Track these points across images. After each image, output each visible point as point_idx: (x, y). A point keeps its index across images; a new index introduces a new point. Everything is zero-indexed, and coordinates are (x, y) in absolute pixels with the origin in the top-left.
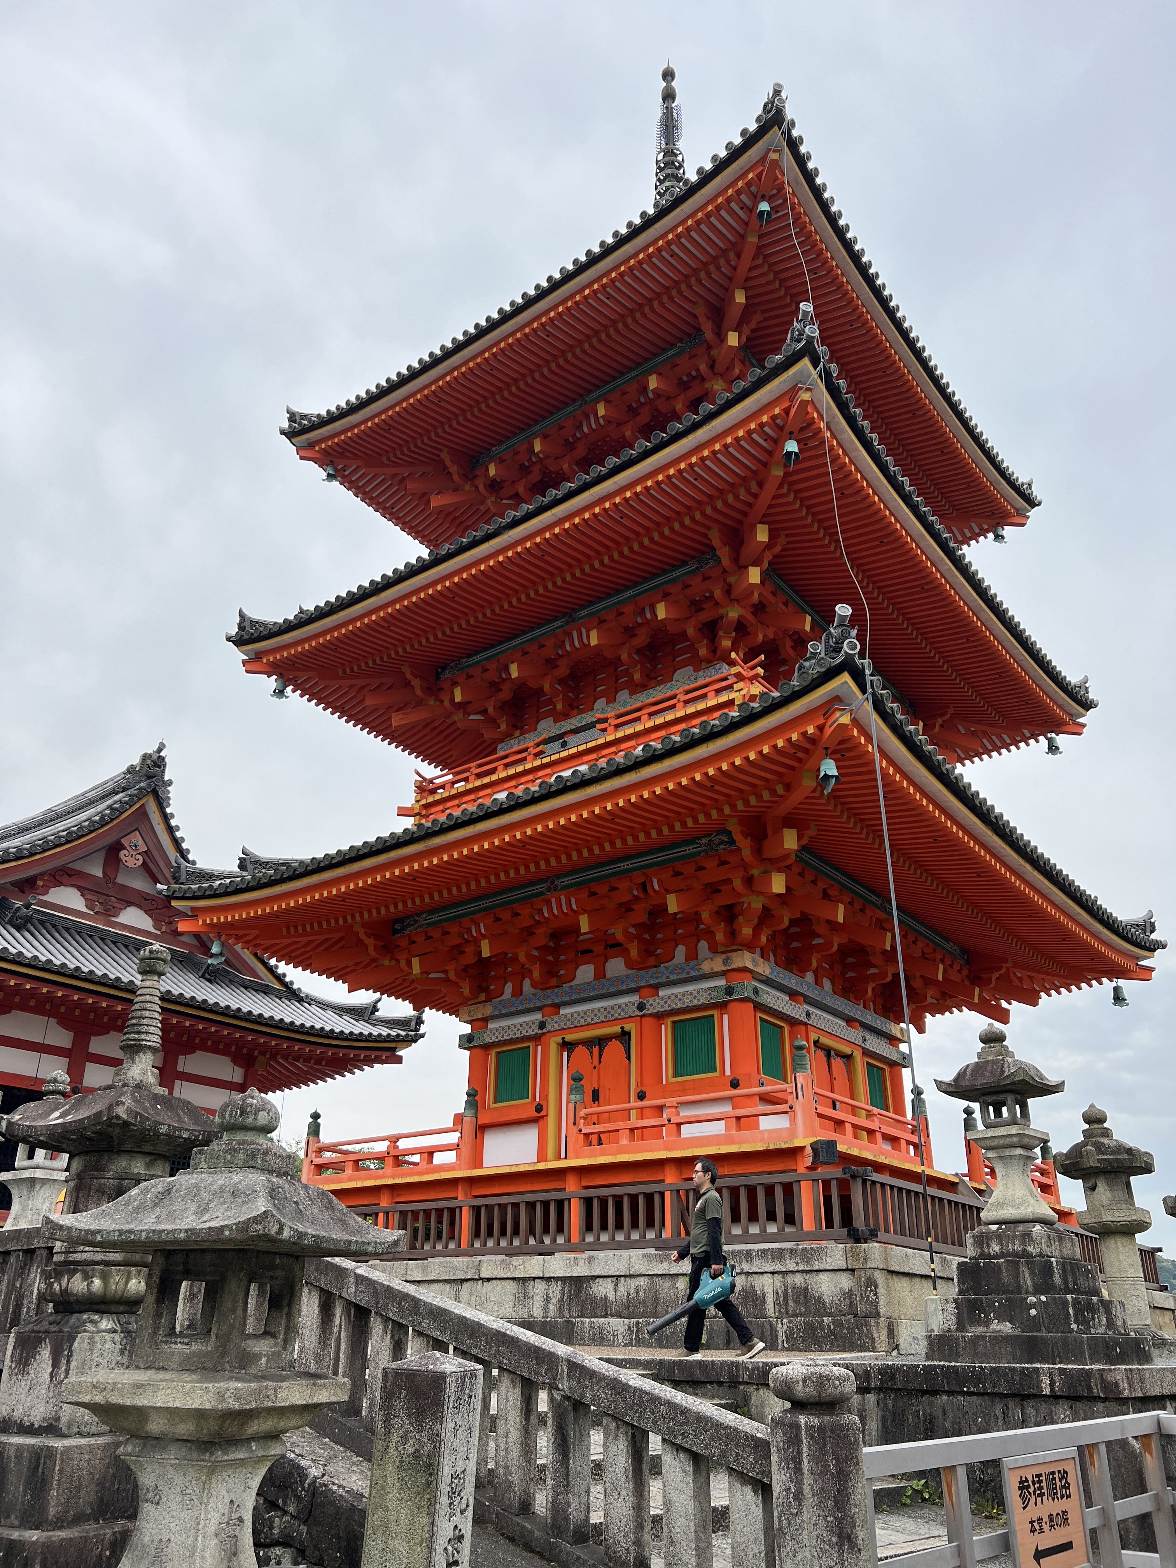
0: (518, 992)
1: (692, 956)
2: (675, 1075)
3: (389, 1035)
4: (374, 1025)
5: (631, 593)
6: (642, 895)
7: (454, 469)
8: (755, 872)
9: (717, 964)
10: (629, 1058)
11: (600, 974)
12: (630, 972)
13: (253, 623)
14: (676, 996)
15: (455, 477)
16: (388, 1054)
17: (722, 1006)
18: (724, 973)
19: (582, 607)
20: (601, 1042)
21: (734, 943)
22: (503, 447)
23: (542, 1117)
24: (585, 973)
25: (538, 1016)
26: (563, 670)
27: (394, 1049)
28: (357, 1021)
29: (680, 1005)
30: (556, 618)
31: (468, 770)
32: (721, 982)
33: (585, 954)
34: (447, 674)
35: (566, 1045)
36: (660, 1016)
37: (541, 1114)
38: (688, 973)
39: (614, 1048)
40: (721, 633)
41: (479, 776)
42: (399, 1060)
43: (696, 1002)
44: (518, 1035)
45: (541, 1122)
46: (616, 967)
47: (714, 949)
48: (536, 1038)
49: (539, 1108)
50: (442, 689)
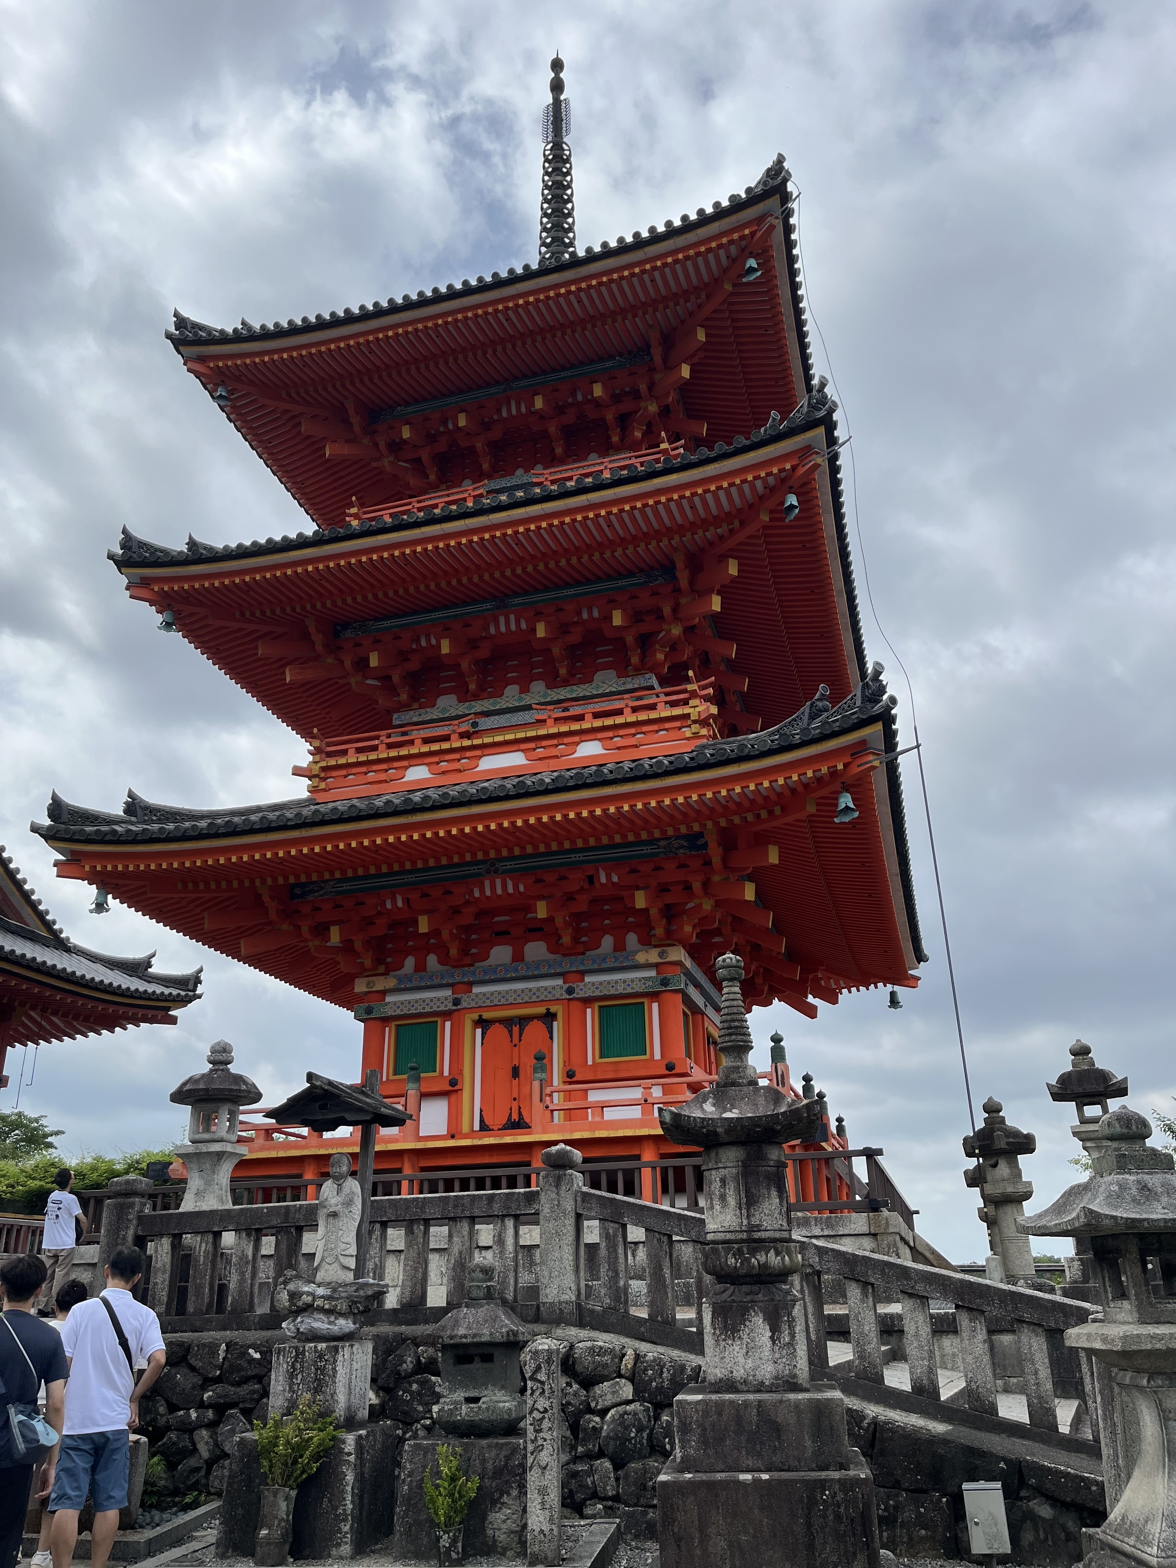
0: (421, 967)
1: (620, 946)
2: (601, 1057)
3: (162, 993)
4: (149, 982)
5: (572, 591)
6: (586, 886)
7: (355, 420)
8: (716, 878)
9: (653, 956)
10: (551, 1038)
11: (518, 957)
12: (552, 957)
13: (142, 545)
14: (609, 983)
15: (357, 428)
16: (160, 1014)
17: (654, 996)
18: (657, 966)
19: (516, 594)
20: (523, 1021)
21: (670, 939)
22: (410, 409)
23: (457, 1091)
24: (501, 954)
25: (448, 993)
26: (484, 652)
27: (169, 1009)
28: (131, 976)
29: (613, 992)
30: (484, 600)
31: (377, 738)
32: (652, 973)
33: (502, 935)
34: (348, 634)
35: (482, 1023)
36: (587, 1001)
37: (455, 1088)
38: (622, 962)
39: (535, 1029)
40: (657, 646)
41: (390, 746)
42: (173, 1021)
43: (629, 990)
44: (428, 1009)
45: (454, 1097)
46: (536, 950)
47: (646, 942)
48: (446, 1015)
49: (453, 1082)
50: (342, 648)
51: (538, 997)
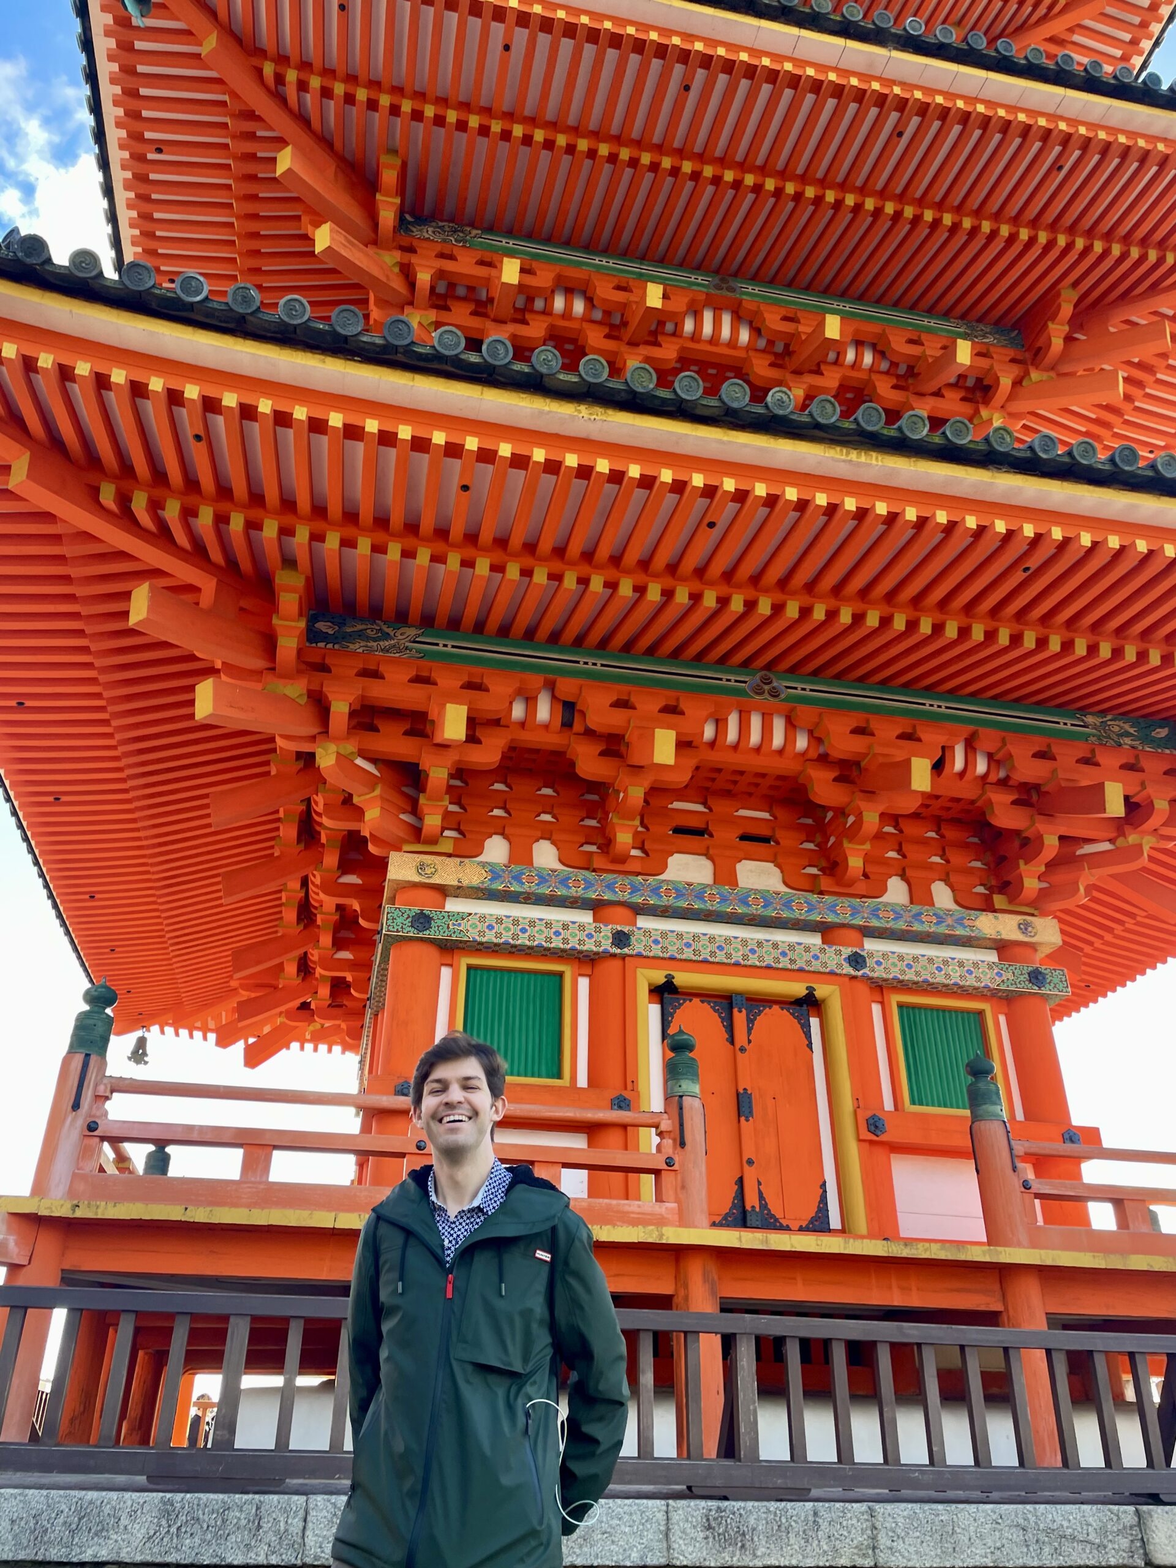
51: (793, 961)
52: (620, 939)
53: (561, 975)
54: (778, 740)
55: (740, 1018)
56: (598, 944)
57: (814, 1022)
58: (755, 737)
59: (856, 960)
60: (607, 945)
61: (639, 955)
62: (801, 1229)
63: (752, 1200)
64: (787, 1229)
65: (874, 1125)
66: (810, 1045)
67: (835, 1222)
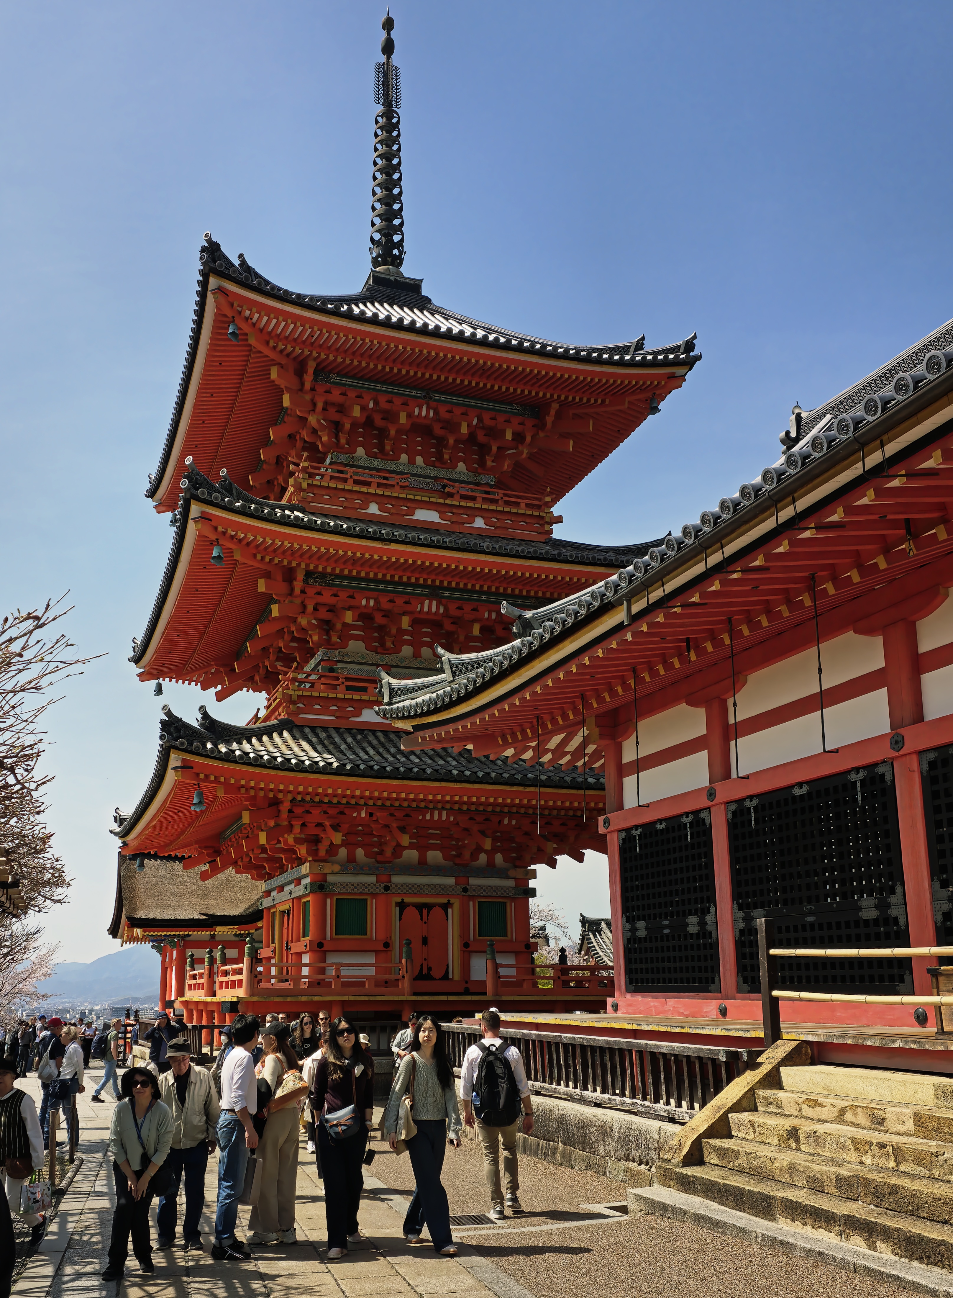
52: (387, 888)
53: (366, 899)
54: (444, 818)
55: (425, 912)
56: (380, 890)
57: (450, 910)
58: (436, 818)
59: (465, 890)
60: (383, 891)
61: (394, 893)
62: (440, 979)
63: (425, 971)
64: (436, 979)
65: (466, 945)
66: (447, 920)
67: (450, 976)
